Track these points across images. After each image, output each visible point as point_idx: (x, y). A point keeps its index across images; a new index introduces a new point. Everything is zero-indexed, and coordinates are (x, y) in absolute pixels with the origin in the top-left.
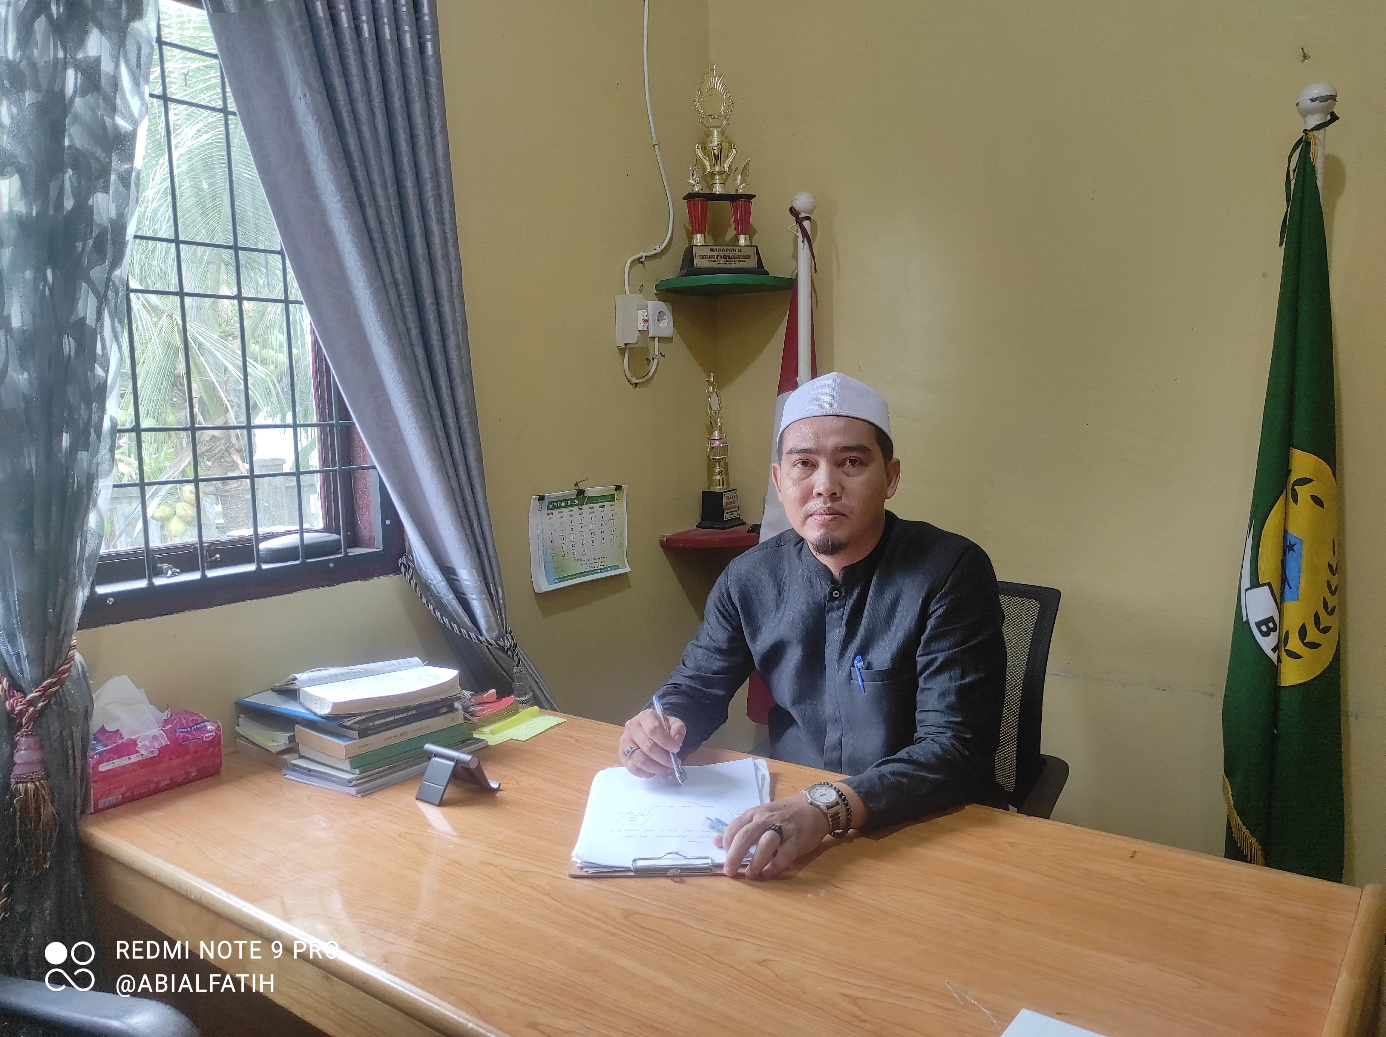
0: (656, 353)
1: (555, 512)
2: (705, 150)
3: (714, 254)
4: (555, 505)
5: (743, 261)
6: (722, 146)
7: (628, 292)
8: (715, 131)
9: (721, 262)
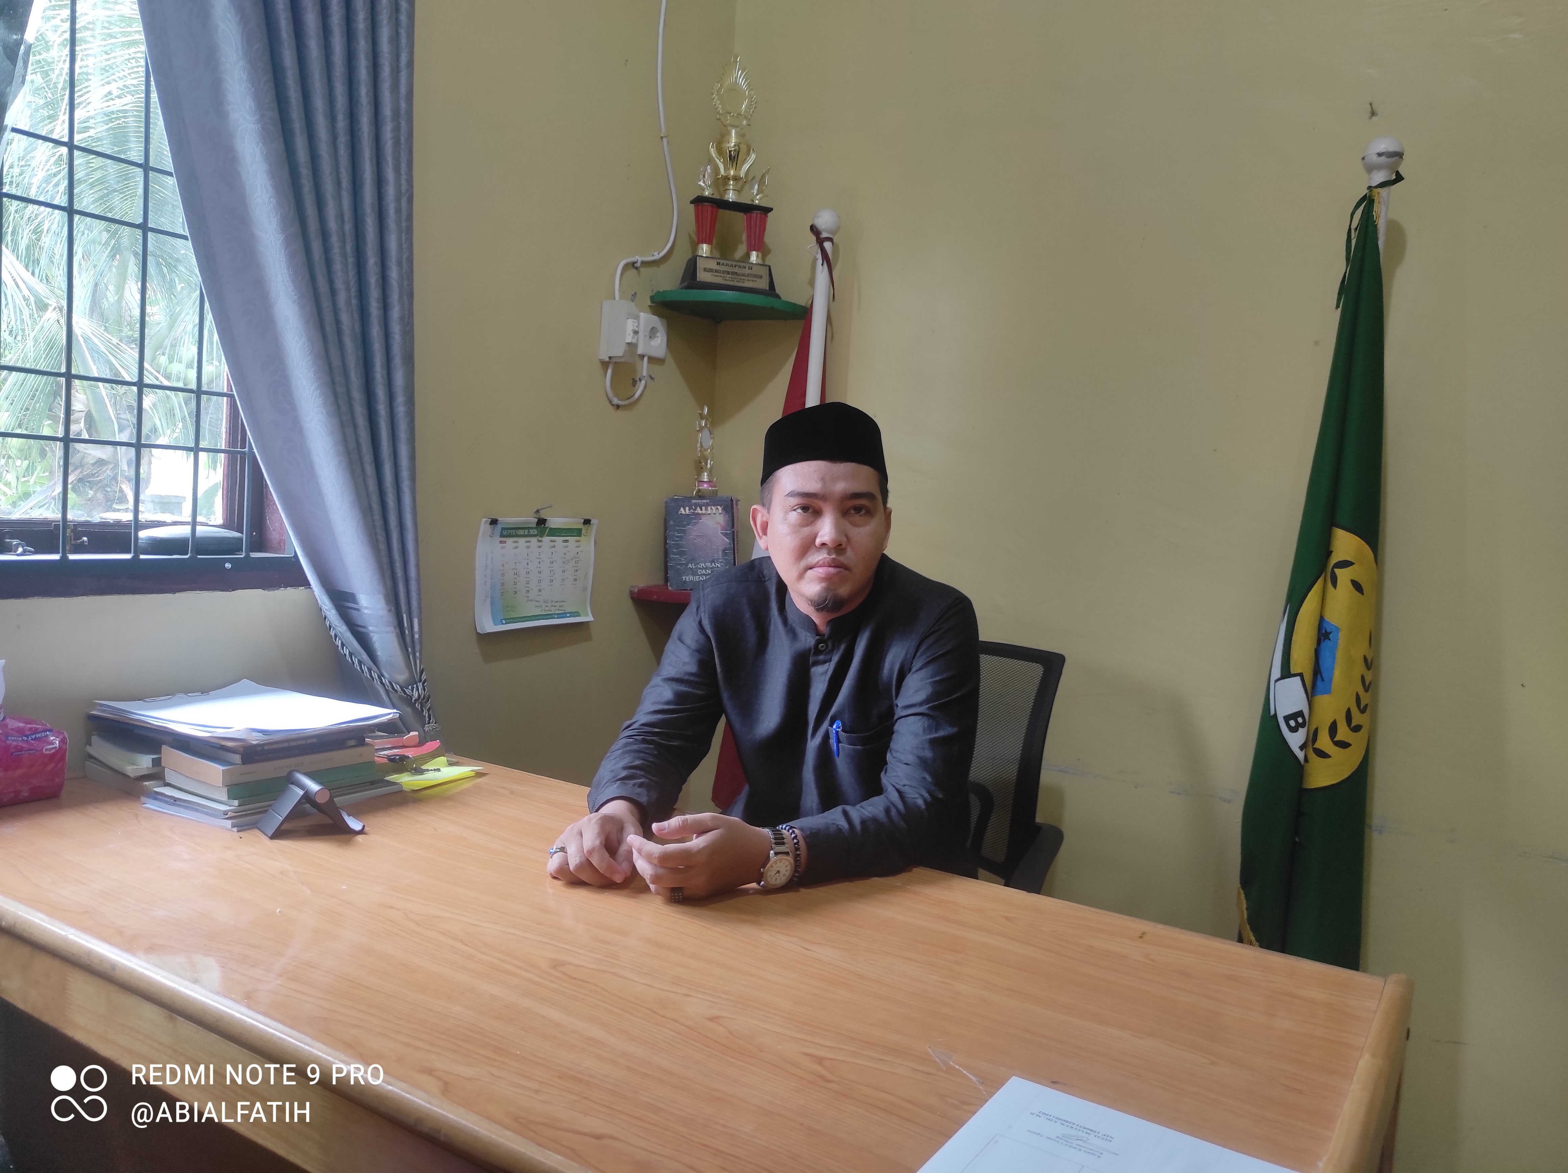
0: (645, 373)
1: (510, 541)
2: (720, 151)
3: (721, 269)
4: (511, 532)
5: (752, 281)
6: (739, 148)
7: (617, 297)
8: (733, 130)
9: (727, 278)
